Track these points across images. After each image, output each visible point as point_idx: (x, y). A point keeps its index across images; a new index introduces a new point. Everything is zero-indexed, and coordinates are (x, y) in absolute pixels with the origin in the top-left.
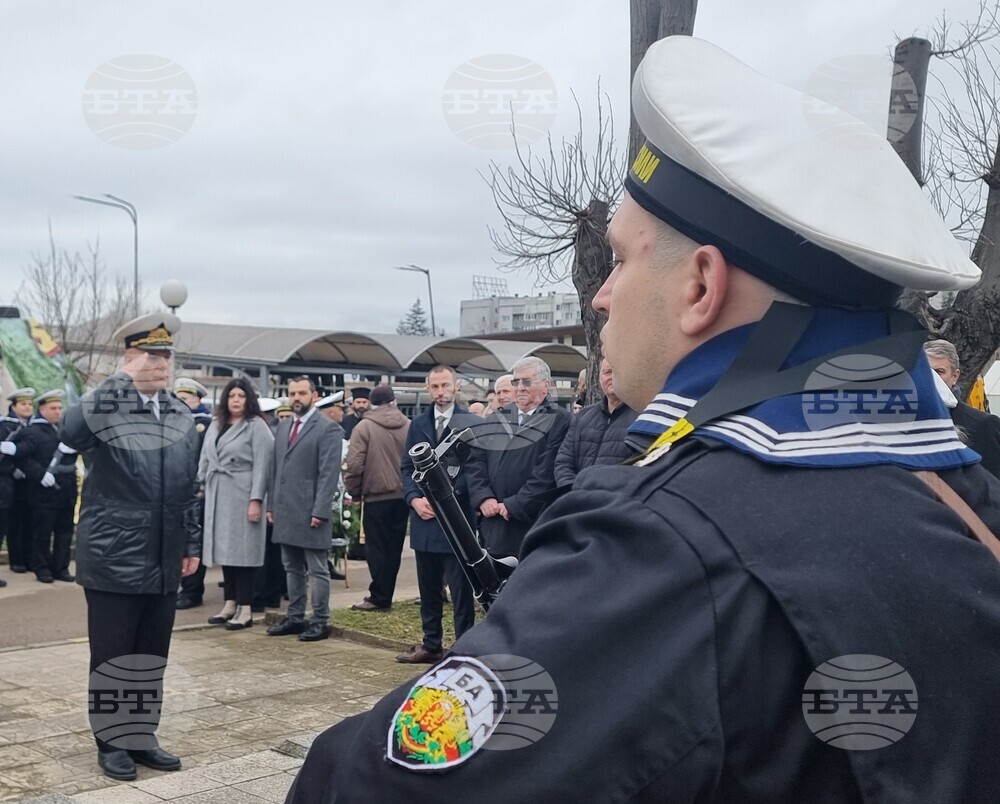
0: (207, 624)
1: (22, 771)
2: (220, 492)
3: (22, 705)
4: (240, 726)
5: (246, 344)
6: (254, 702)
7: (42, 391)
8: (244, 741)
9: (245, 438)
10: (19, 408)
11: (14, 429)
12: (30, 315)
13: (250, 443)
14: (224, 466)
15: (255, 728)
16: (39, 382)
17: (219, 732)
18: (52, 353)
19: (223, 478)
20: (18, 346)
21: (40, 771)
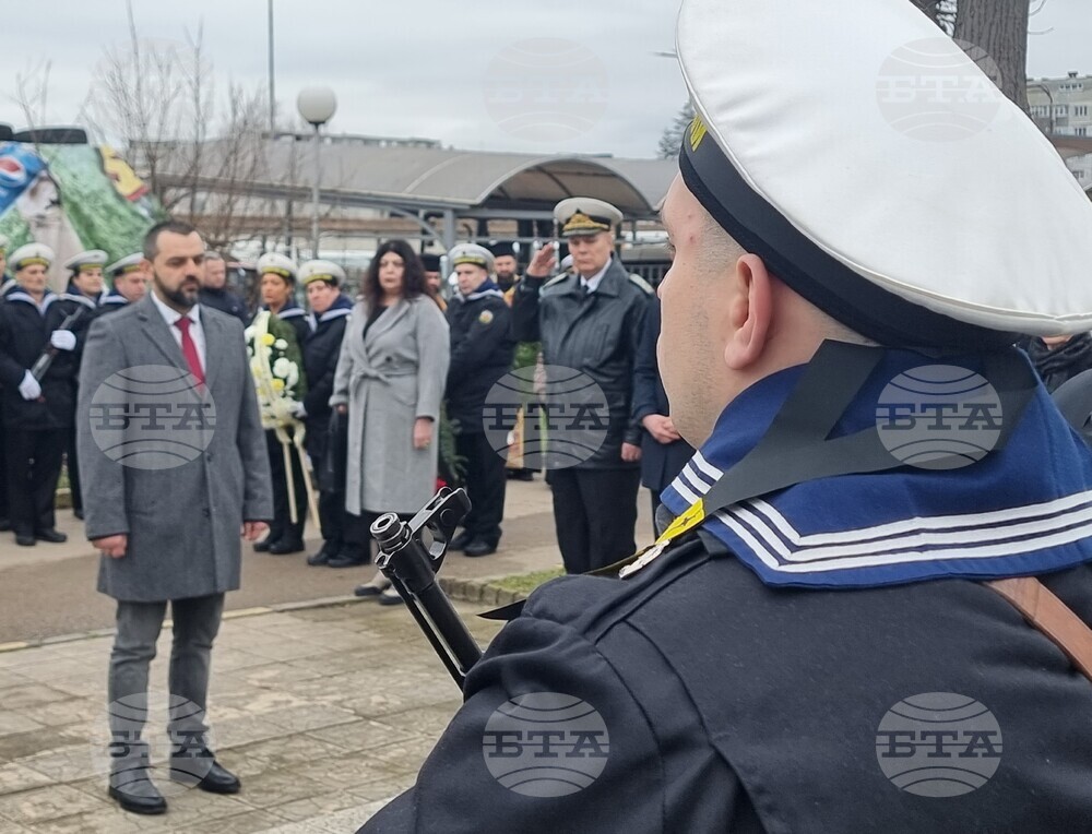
0: (354, 597)
1: (65, 825)
2: (371, 406)
3: (73, 723)
4: (386, 752)
5: (424, 176)
6: (410, 716)
7: (120, 253)
8: (390, 775)
9: (404, 328)
10: (84, 281)
11: (72, 313)
12: (103, 139)
13: (414, 334)
14: (378, 367)
15: (408, 755)
16: (117, 239)
17: (355, 761)
18: (136, 196)
19: (374, 385)
20: (85, 186)
21: (92, 824)
